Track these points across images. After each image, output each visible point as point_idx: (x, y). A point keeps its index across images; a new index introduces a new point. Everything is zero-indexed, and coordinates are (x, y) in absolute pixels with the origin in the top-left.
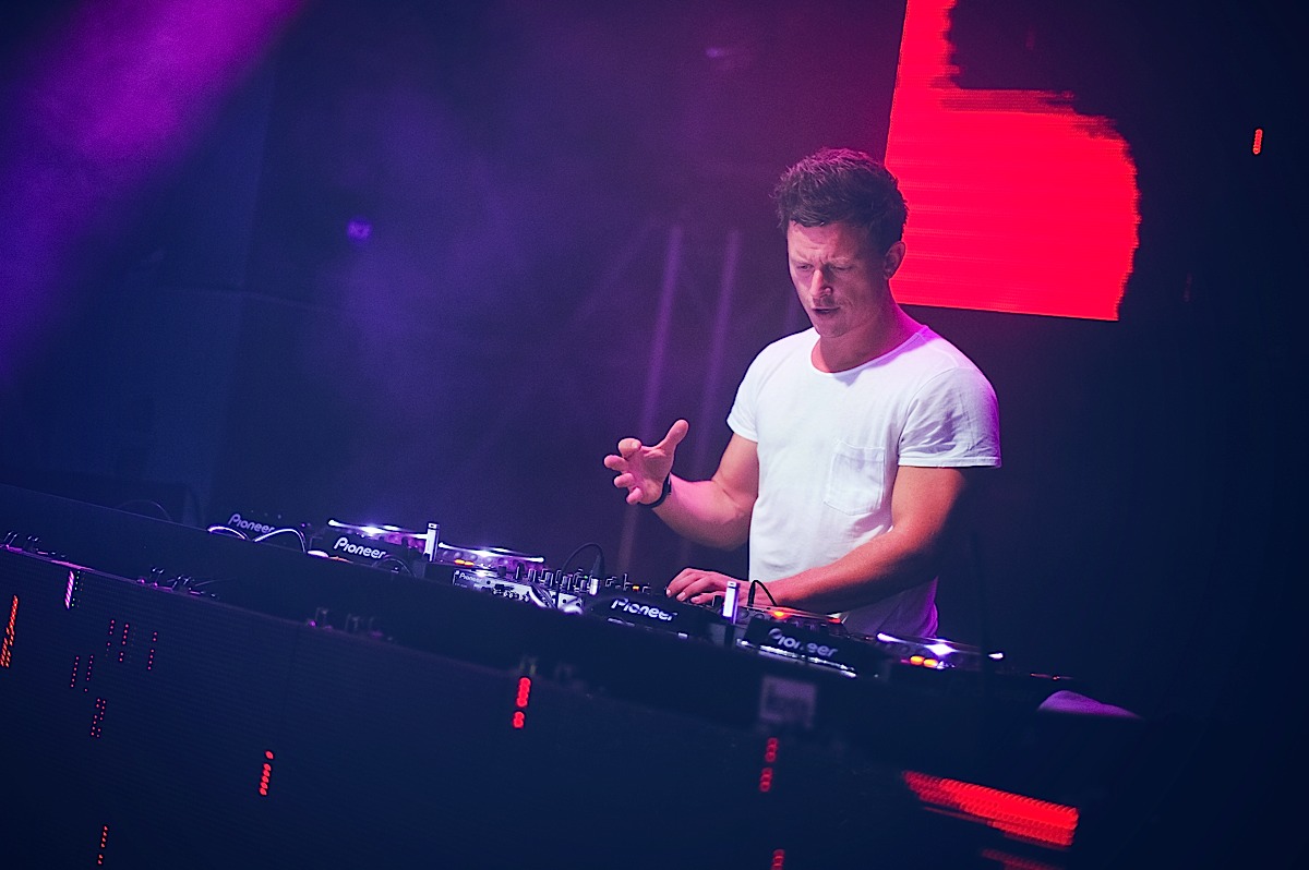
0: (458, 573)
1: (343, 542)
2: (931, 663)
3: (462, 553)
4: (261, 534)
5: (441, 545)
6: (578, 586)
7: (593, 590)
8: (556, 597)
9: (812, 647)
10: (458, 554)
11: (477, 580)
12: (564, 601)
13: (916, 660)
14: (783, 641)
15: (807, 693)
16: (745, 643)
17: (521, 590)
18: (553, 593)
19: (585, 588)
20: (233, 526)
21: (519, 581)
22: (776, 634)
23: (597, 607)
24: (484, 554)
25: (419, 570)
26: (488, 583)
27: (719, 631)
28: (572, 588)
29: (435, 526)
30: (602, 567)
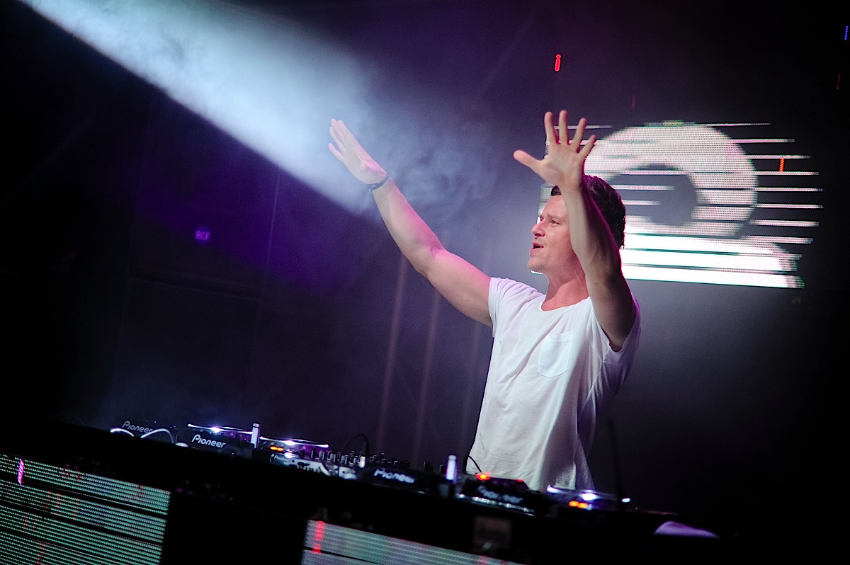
0: (273, 455)
1: (197, 438)
2: (583, 506)
3: (276, 443)
4: (144, 433)
5: (262, 438)
6: (352, 462)
7: (362, 464)
8: (338, 469)
9: (506, 497)
10: (272, 444)
11: (286, 460)
12: (344, 472)
13: (574, 504)
14: (487, 494)
15: (504, 526)
16: (462, 496)
17: (315, 466)
18: (336, 467)
19: (357, 464)
20: (125, 428)
21: (313, 460)
22: (482, 489)
23: (365, 474)
24: (290, 443)
25: (248, 453)
26: (293, 461)
27: (444, 489)
28: (348, 464)
29: (258, 425)
30: (367, 450)
